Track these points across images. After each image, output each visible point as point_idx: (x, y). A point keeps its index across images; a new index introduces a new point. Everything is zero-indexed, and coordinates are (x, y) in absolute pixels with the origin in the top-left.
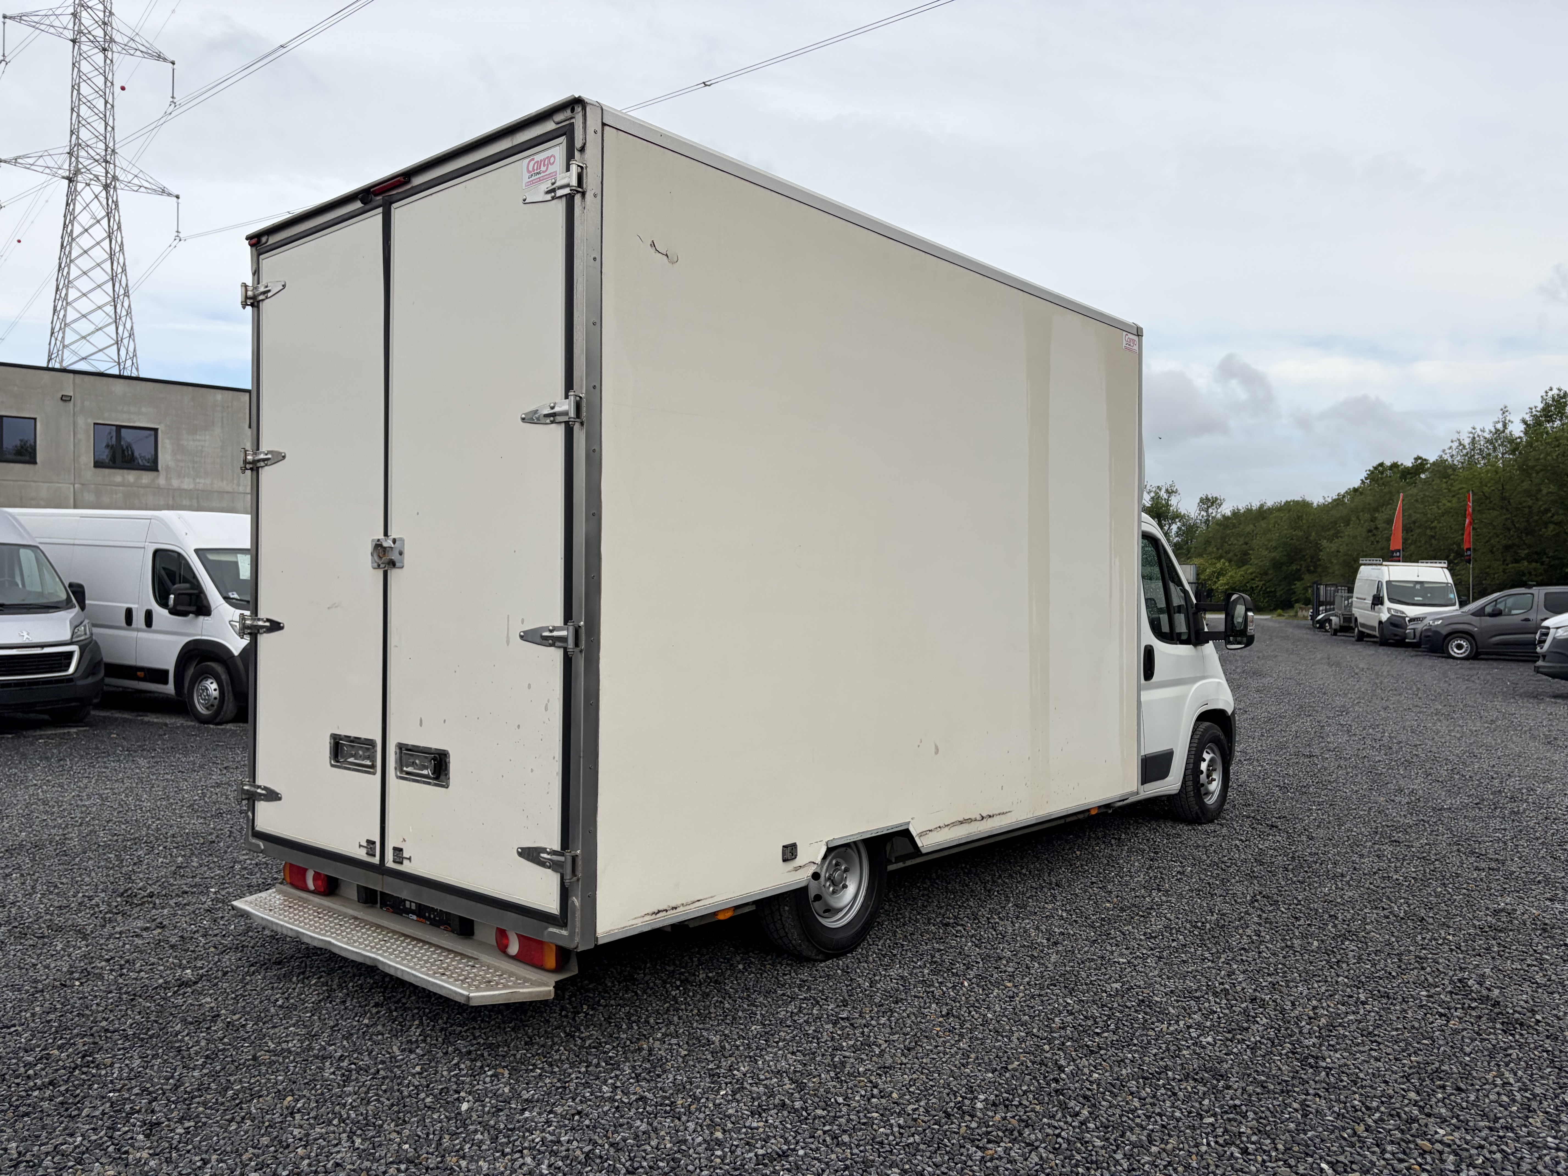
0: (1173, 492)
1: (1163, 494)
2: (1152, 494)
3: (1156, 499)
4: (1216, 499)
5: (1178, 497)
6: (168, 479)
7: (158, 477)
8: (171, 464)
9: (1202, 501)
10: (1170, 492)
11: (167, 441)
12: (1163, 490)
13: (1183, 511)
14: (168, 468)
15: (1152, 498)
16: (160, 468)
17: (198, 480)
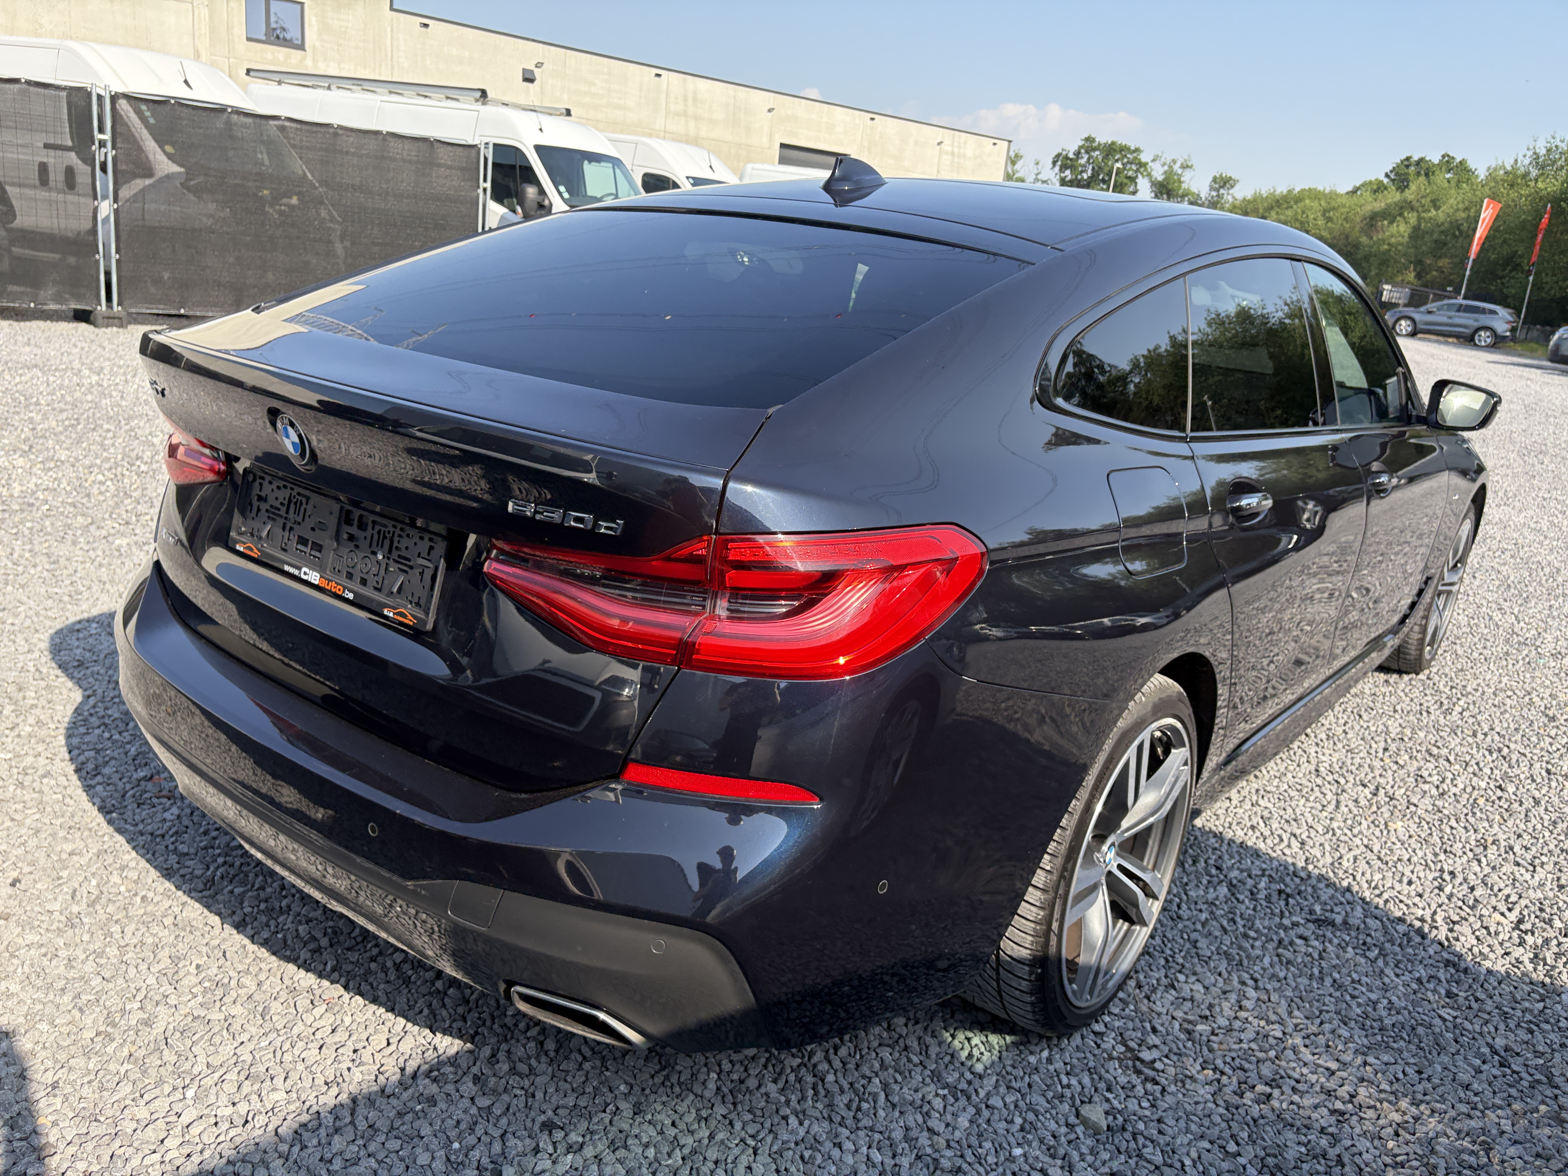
0: (1188, 167)
1: (1177, 168)
2: (1166, 168)
3: (1169, 174)
4: (1230, 178)
5: (1192, 173)
6: (315, 61)
7: (305, 58)
8: (318, 44)
9: (1215, 180)
10: (1185, 167)
11: (314, 19)
12: (1178, 164)
13: (1194, 189)
14: (314, 48)
15: (1165, 172)
16: (307, 47)
17: (342, 66)
